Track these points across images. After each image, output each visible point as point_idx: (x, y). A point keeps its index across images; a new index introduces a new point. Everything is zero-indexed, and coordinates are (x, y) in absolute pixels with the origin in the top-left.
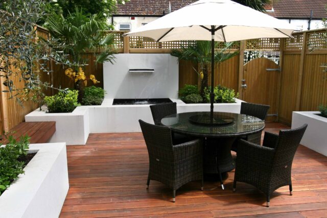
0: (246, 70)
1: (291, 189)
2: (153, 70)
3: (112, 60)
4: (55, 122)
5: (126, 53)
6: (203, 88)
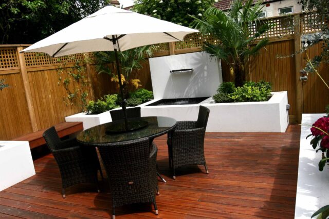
2: (191, 69)
4: (81, 123)
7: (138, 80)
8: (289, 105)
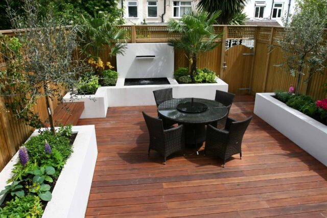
0: (227, 55)
1: (241, 156)
2: (154, 56)
3: (123, 53)
4: (83, 102)
5: (134, 43)
6: (192, 71)
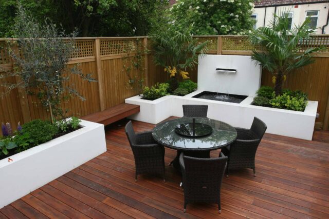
2: (235, 70)
4: (139, 106)
5: (219, 54)
7: (187, 73)
8: (318, 114)
